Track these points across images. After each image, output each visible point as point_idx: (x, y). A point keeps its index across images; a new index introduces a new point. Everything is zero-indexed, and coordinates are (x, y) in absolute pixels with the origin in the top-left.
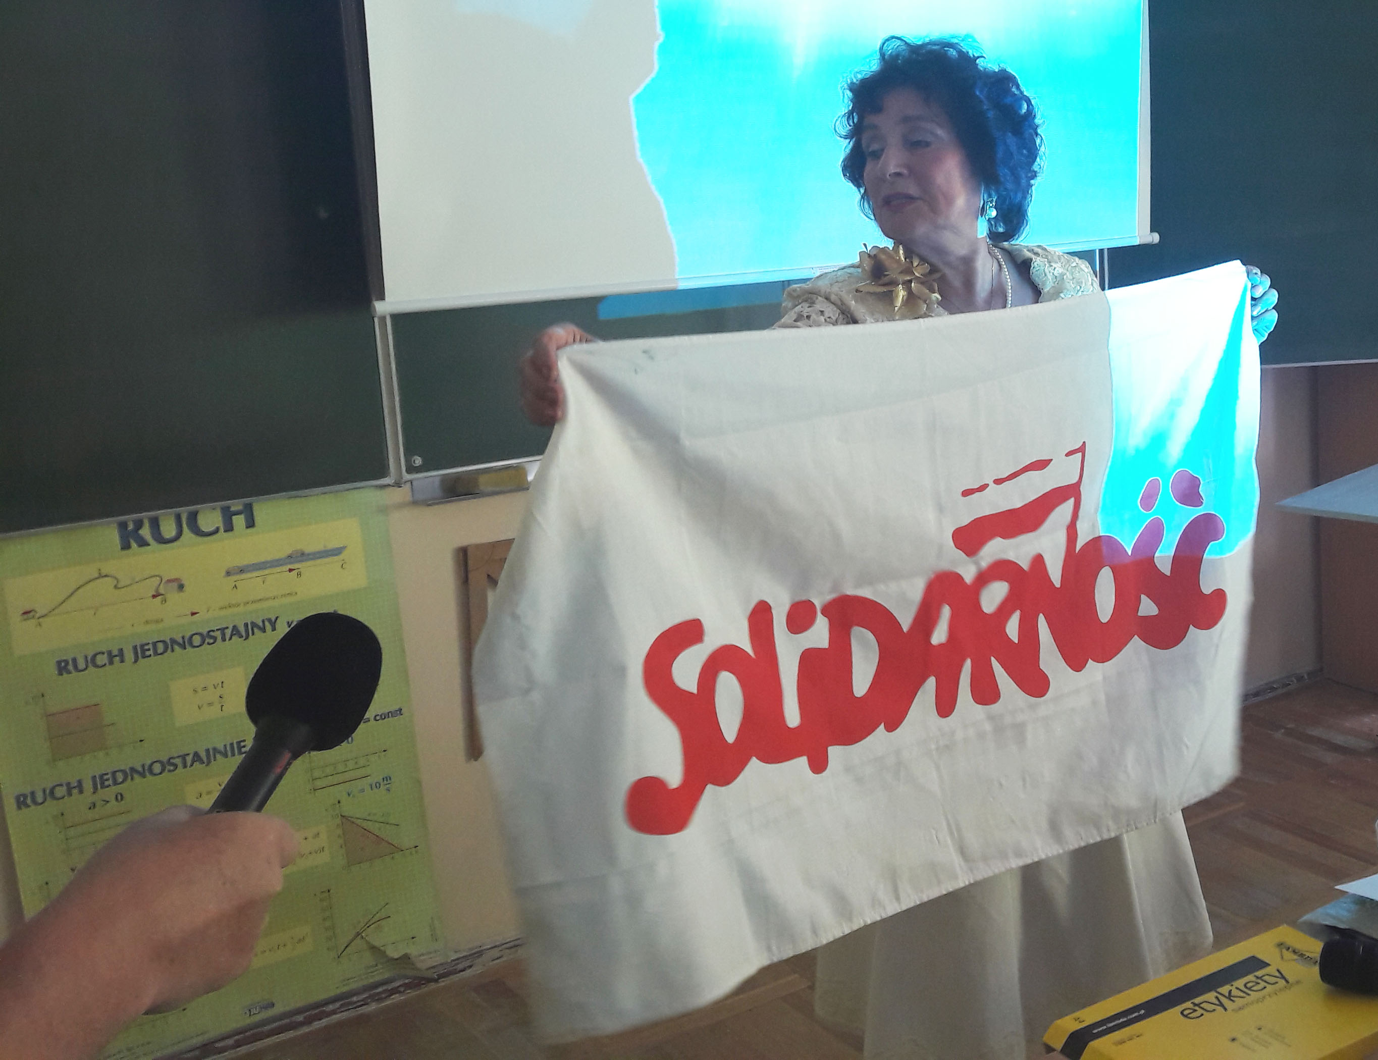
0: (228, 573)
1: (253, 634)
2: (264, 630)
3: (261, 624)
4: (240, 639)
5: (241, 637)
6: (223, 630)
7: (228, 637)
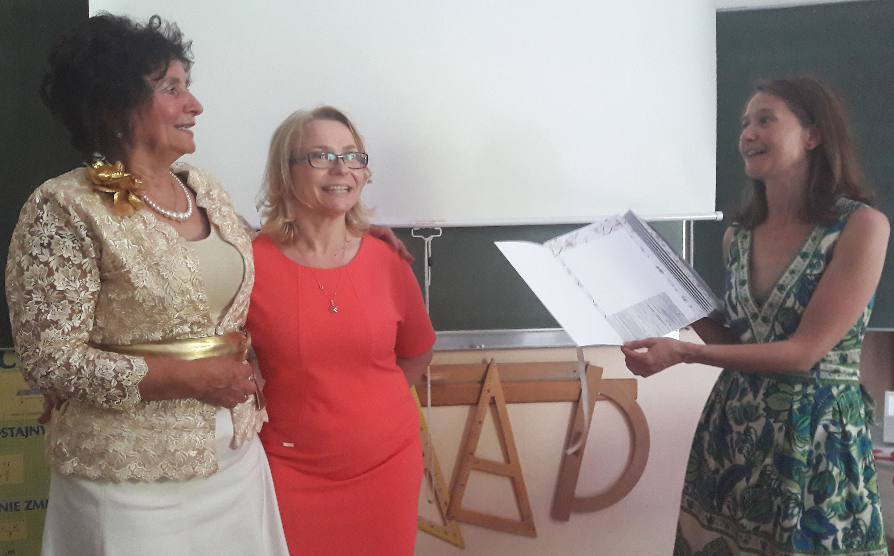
0: (19, 393)
1: (31, 435)
2: (37, 433)
3: (36, 429)
4: (22, 437)
5: (23, 435)
6: (12, 429)
7: (15, 434)
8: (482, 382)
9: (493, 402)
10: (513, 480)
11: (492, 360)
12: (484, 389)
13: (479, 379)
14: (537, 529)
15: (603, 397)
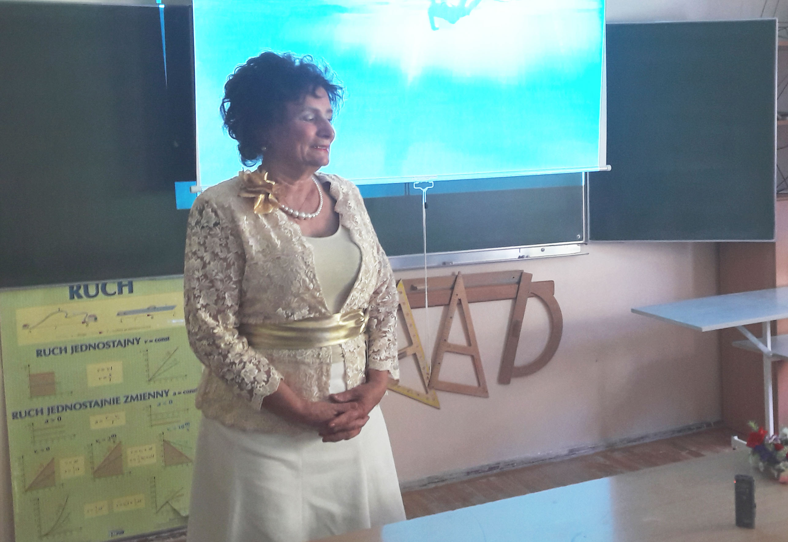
0: (119, 314)
1: (128, 345)
2: (133, 343)
3: (132, 340)
4: (121, 347)
6: (114, 342)
7: (116, 345)
8: (452, 288)
9: (460, 302)
10: (472, 357)
11: (459, 272)
12: (454, 293)
13: (450, 287)
14: (489, 392)
15: (532, 295)
